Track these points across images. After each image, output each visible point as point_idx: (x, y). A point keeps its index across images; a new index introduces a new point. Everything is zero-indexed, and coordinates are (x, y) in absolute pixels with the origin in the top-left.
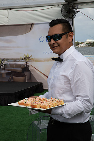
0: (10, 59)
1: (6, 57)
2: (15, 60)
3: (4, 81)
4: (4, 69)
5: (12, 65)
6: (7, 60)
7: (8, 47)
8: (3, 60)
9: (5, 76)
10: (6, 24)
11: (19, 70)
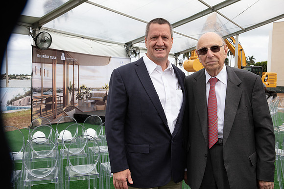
0: (95, 89)
1: (92, 87)
2: (98, 89)
3: (89, 111)
4: (90, 99)
5: (96, 95)
6: (92, 89)
7: (94, 77)
8: (89, 89)
9: (90, 105)
10: (91, 54)
11: (101, 98)
